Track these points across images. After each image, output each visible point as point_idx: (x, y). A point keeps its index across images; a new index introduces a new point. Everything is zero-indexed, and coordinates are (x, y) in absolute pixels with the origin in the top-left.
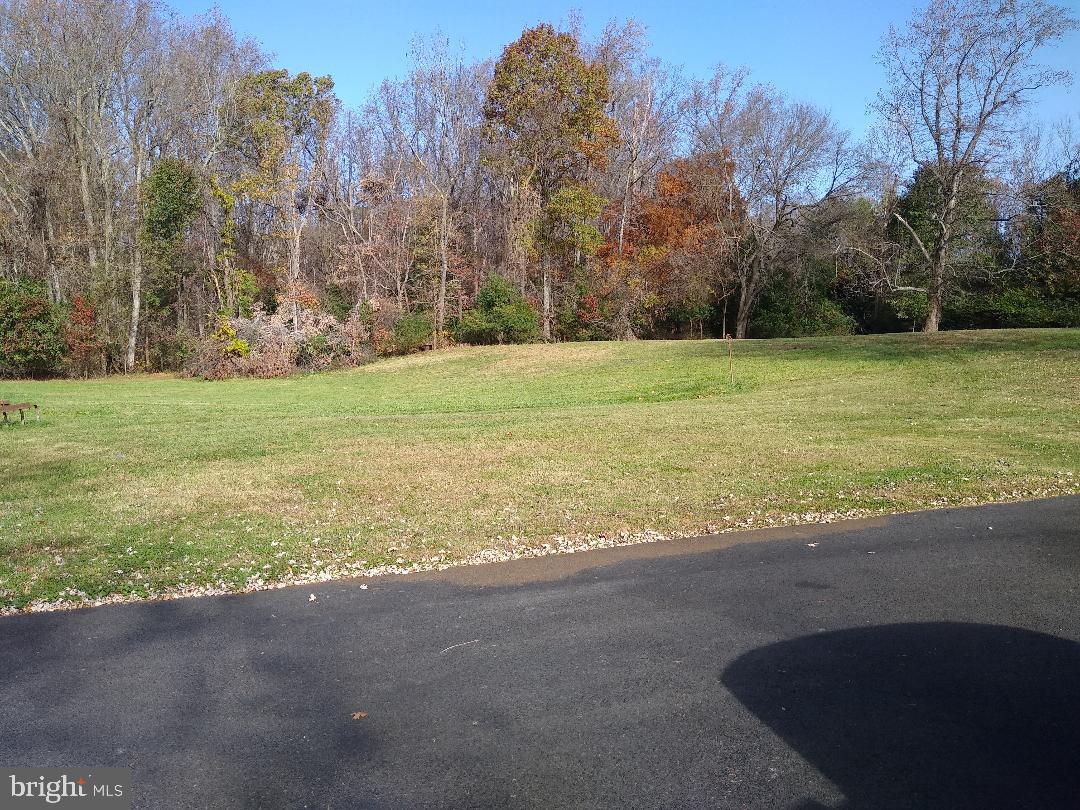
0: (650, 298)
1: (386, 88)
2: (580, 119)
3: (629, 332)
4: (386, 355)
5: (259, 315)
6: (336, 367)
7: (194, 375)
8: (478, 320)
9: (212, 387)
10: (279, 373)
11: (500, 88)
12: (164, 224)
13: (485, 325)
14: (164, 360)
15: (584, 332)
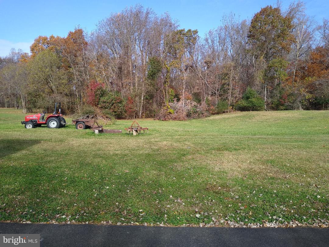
0: (308, 96)
1: (210, 32)
2: (282, 35)
3: (300, 108)
4: (213, 114)
5: (175, 102)
6: (199, 118)
7: (158, 119)
8: (244, 103)
9: (164, 123)
10: (184, 119)
11: (253, 27)
12: (152, 76)
13: (246, 105)
14: (150, 114)
15: (281, 107)
